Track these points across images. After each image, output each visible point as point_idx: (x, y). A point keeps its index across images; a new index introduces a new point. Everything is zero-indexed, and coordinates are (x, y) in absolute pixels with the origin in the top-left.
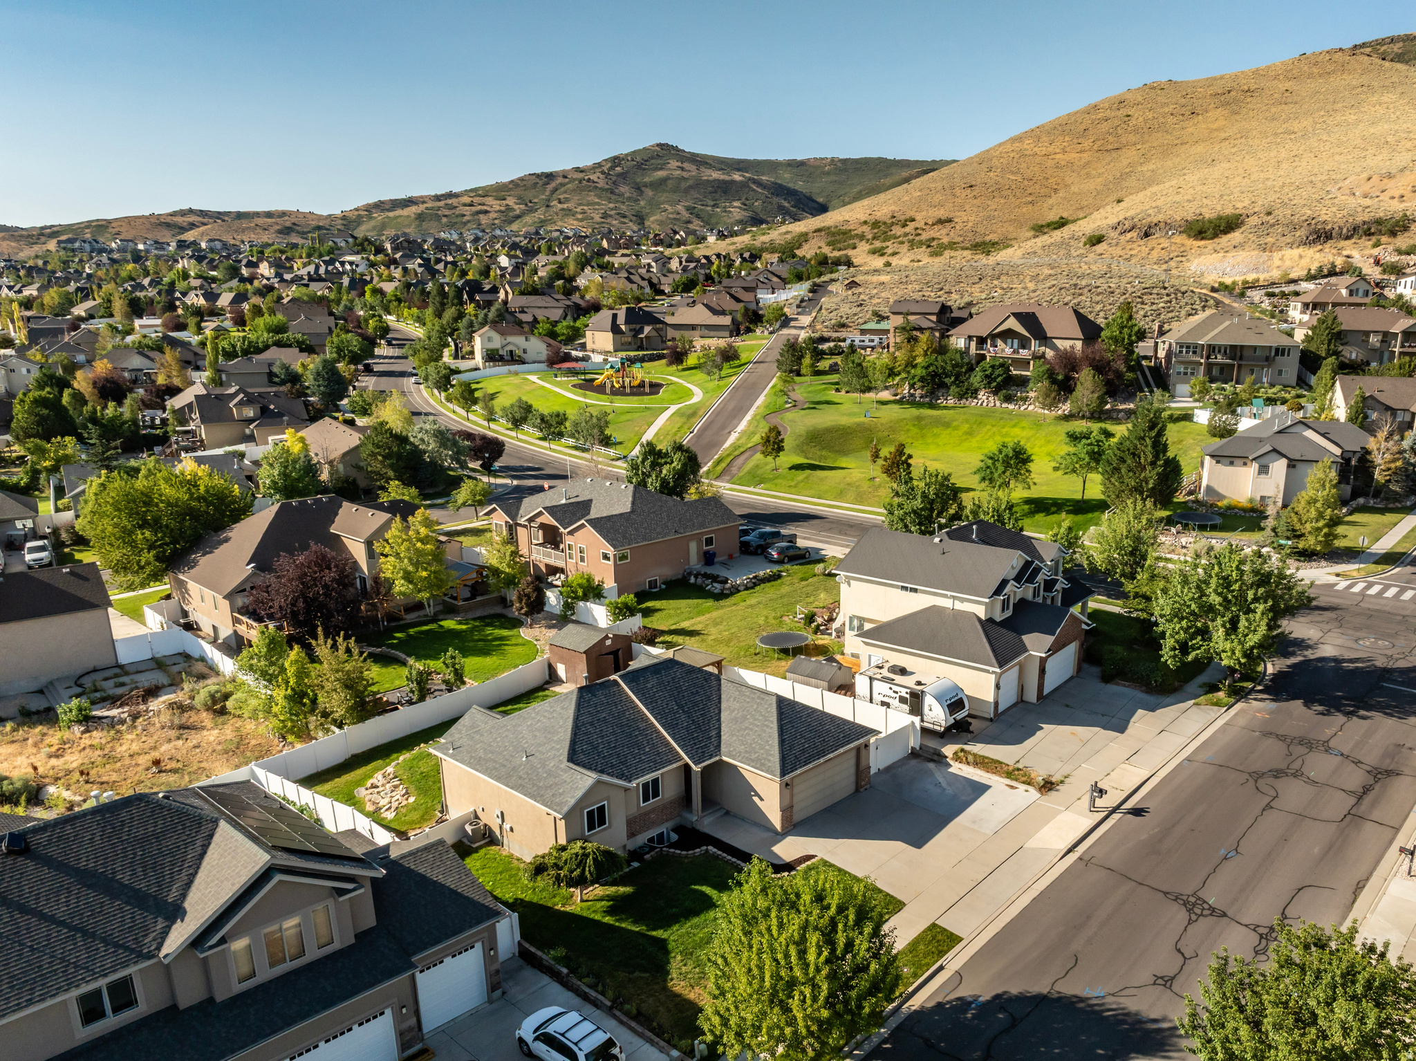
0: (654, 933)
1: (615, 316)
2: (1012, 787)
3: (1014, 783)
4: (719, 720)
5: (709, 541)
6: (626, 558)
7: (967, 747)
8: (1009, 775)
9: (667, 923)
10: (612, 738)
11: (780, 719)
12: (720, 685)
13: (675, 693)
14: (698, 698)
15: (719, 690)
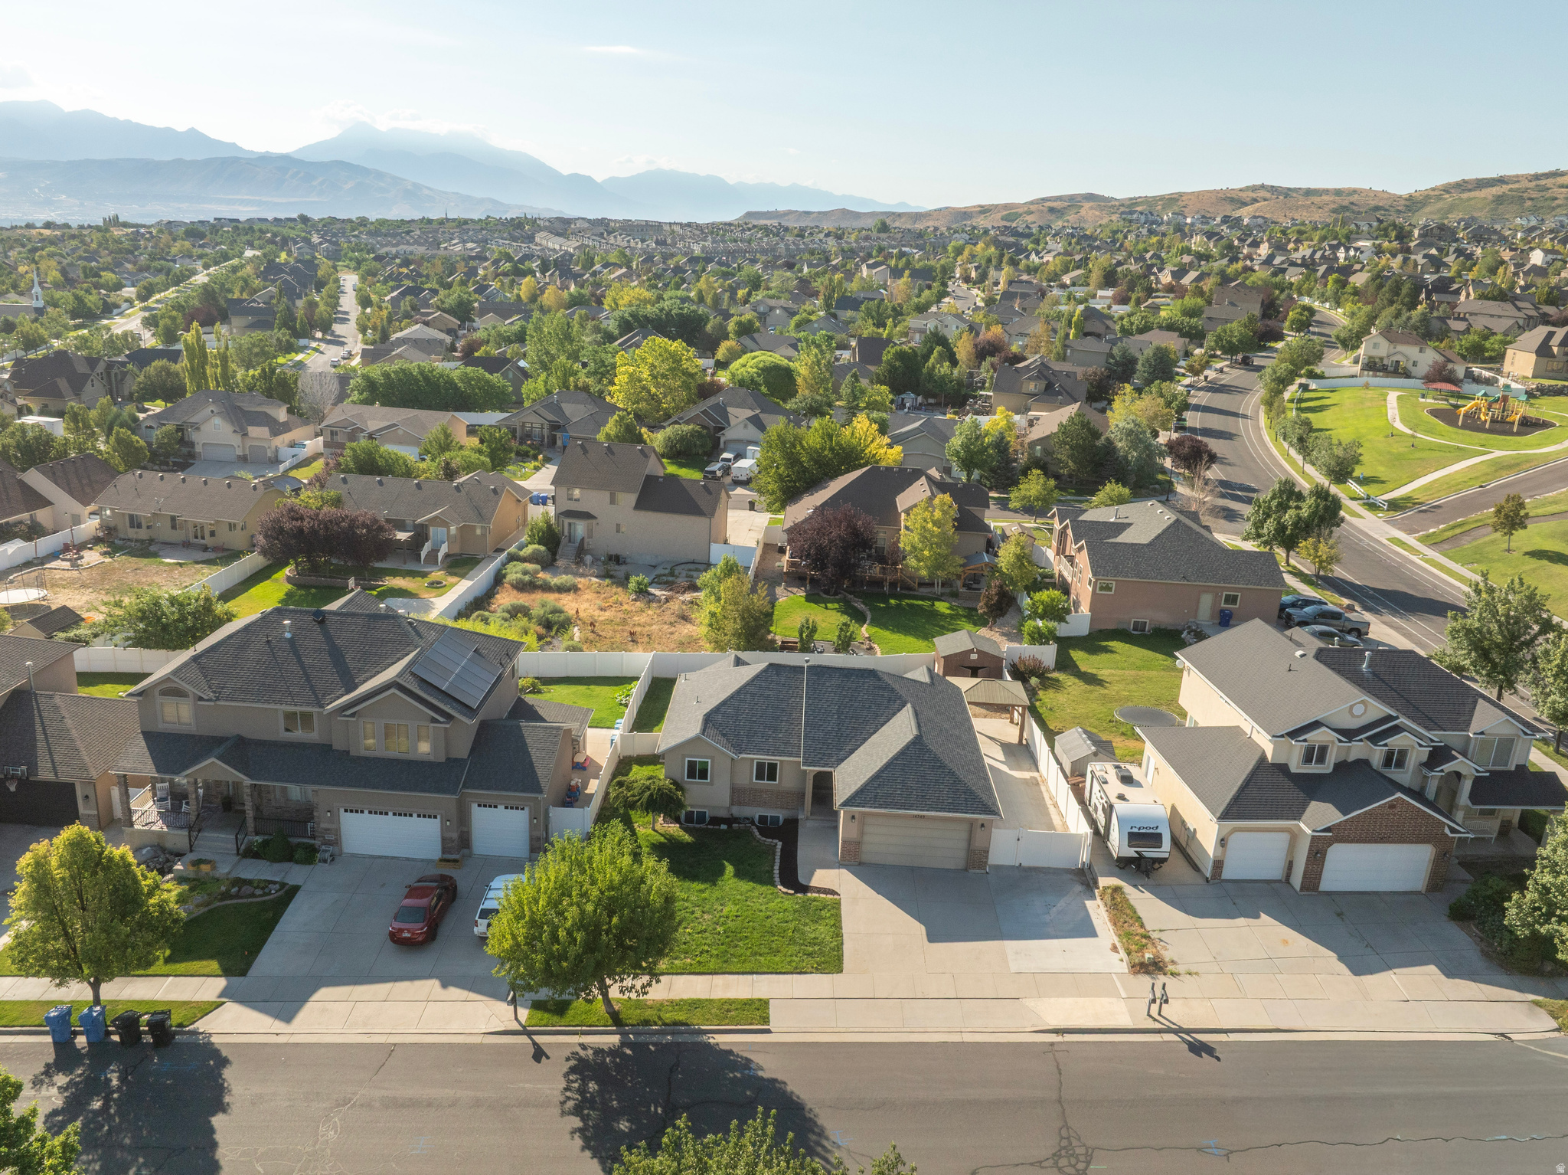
1: (1551, 335)
2: (1113, 948)
3: (1120, 949)
4: (865, 740)
5: (1230, 599)
6: (1110, 589)
7: (1128, 889)
8: (1126, 936)
10: (759, 713)
11: (896, 758)
12: (899, 711)
13: (847, 700)
14: (865, 713)
15: (894, 714)
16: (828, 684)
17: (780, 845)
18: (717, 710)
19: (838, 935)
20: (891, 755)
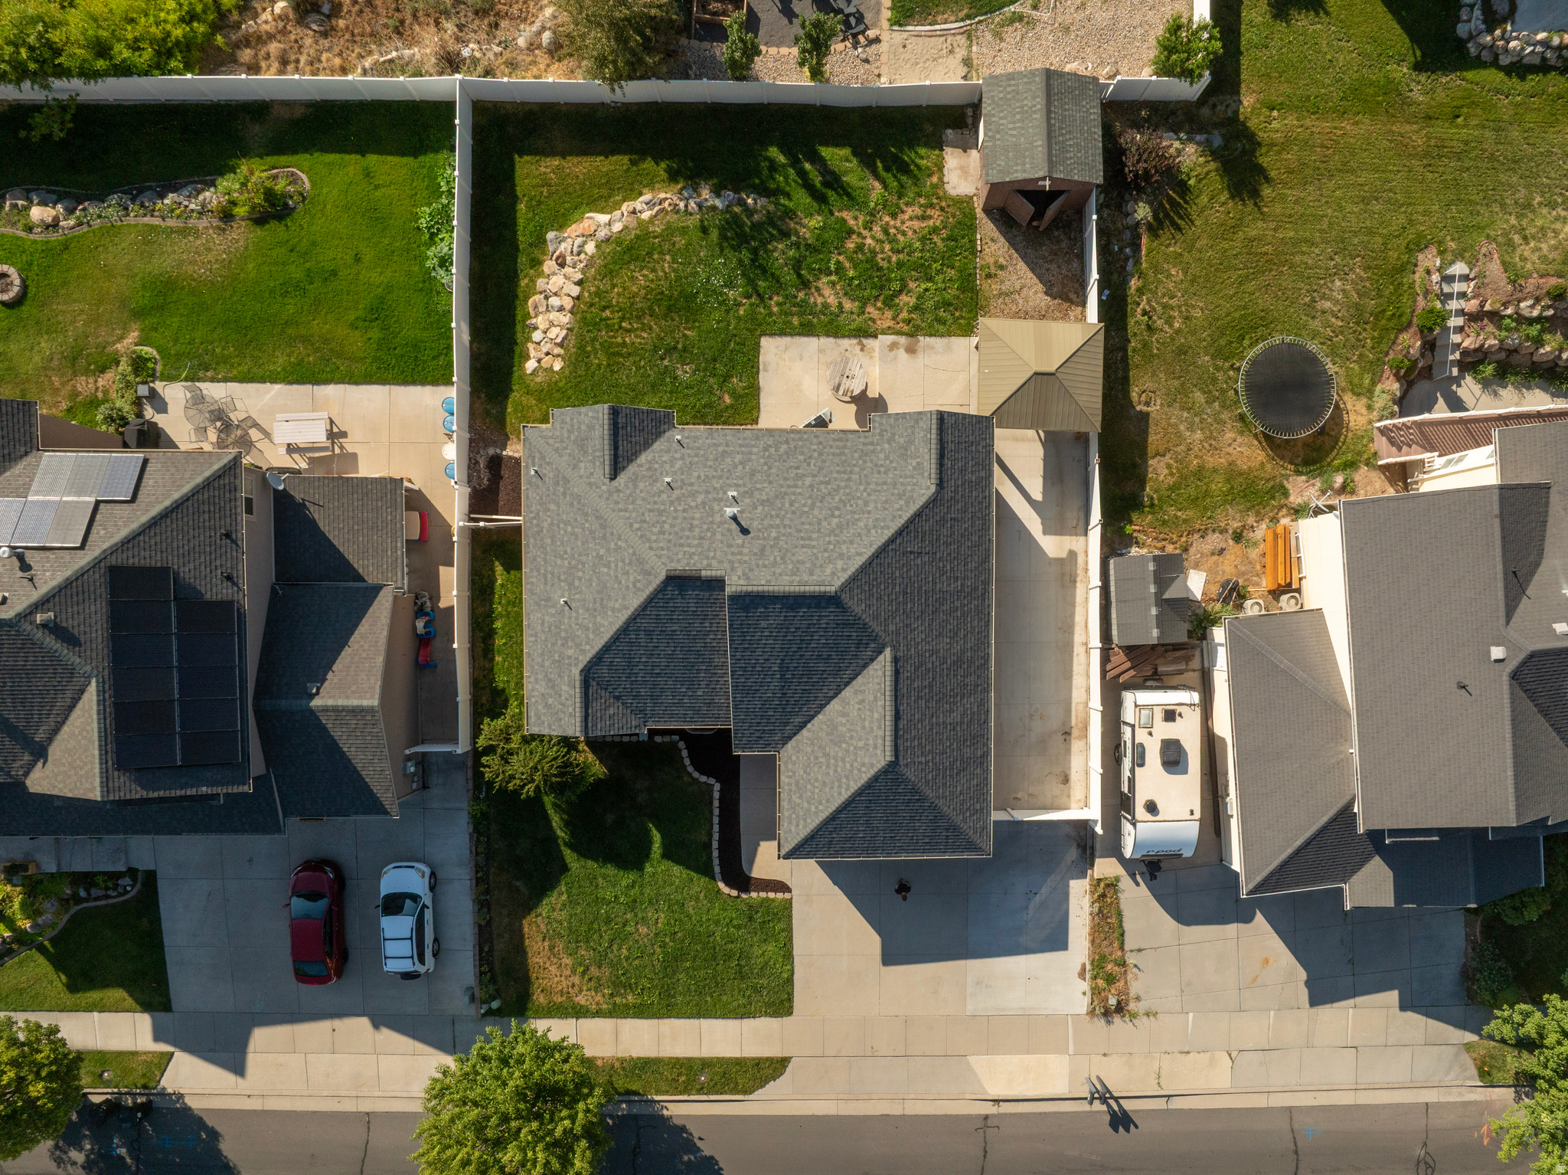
0: (567, 853)
2: (1082, 974)
3: (1088, 976)
4: (822, 707)
8: (1100, 963)
9: (584, 851)
10: (664, 662)
11: (860, 793)
12: (872, 660)
13: (794, 647)
14: (822, 666)
15: (865, 666)
16: (763, 624)
17: (717, 787)
18: (598, 659)
19: (789, 956)
20: (854, 786)
